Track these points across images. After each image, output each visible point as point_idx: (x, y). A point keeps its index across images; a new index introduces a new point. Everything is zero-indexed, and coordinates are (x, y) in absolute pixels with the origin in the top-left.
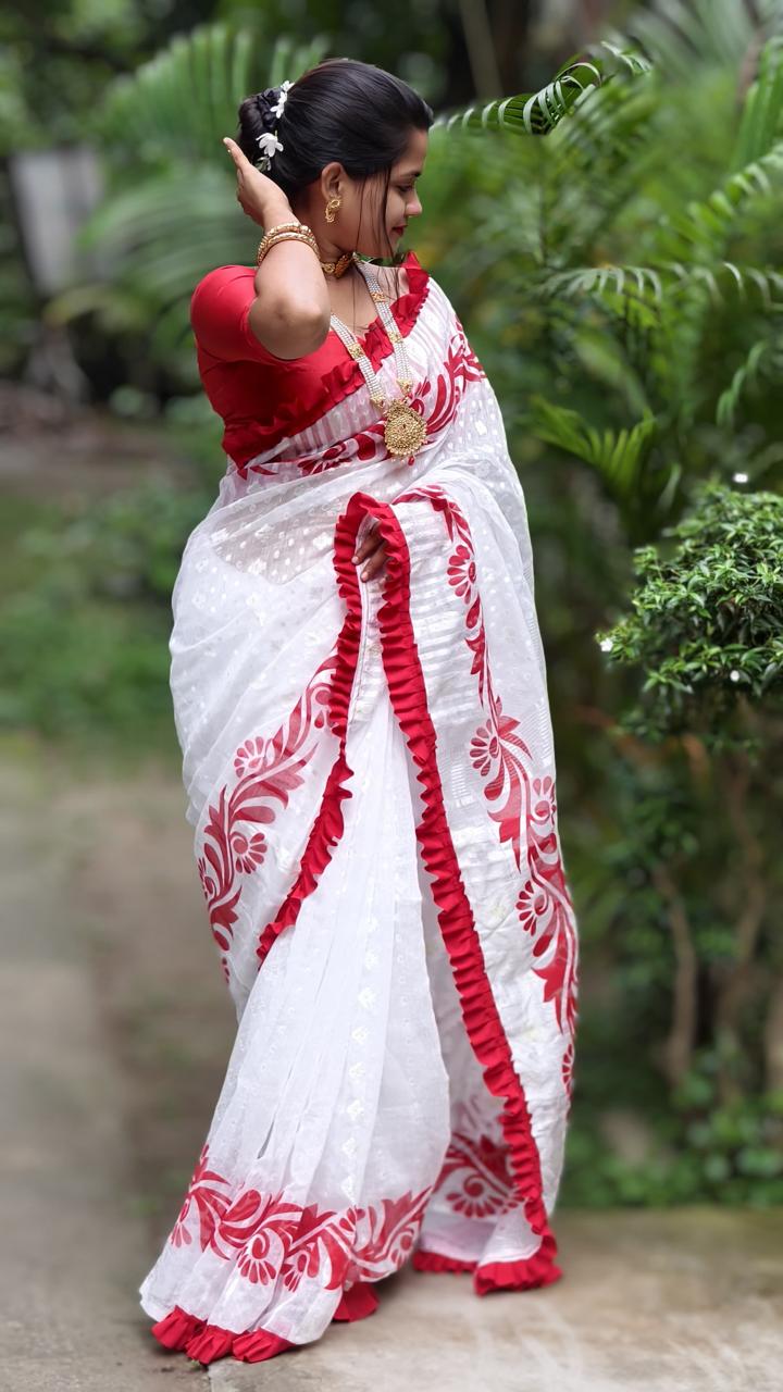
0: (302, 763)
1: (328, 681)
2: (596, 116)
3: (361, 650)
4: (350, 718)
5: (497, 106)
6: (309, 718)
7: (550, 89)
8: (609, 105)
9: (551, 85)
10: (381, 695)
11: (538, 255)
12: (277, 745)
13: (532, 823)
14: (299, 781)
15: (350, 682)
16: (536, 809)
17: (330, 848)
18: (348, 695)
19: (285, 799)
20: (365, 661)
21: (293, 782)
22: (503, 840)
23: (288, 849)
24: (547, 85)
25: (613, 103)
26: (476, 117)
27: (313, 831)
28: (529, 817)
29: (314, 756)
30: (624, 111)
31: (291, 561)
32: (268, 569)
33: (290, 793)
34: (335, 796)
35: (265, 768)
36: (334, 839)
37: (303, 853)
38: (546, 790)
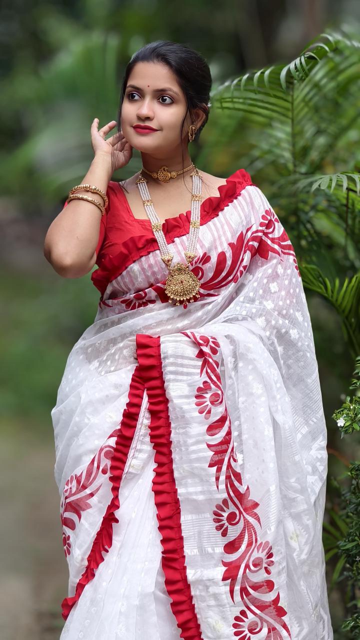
0: (92, 495)
1: (114, 445)
2: (324, 81)
3: (138, 426)
4: (126, 470)
5: (263, 73)
6: (98, 467)
7: (297, 61)
8: (333, 73)
9: (299, 59)
10: (149, 457)
11: (291, 166)
12: (79, 482)
13: (247, 570)
14: (89, 506)
15: (128, 447)
16: (253, 561)
17: (103, 553)
18: (126, 455)
19: (80, 517)
20: (141, 433)
21: (84, 507)
22: (224, 579)
23: (79, 549)
24: (296, 58)
25: (335, 72)
26: (250, 79)
27: (96, 540)
28: (247, 566)
29: (100, 492)
30: (341, 78)
31: (111, 362)
32: (98, 367)
33: (82, 513)
34: (110, 520)
35: (71, 495)
36: (106, 547)
37: (89, 553)
38: (263, 550)
